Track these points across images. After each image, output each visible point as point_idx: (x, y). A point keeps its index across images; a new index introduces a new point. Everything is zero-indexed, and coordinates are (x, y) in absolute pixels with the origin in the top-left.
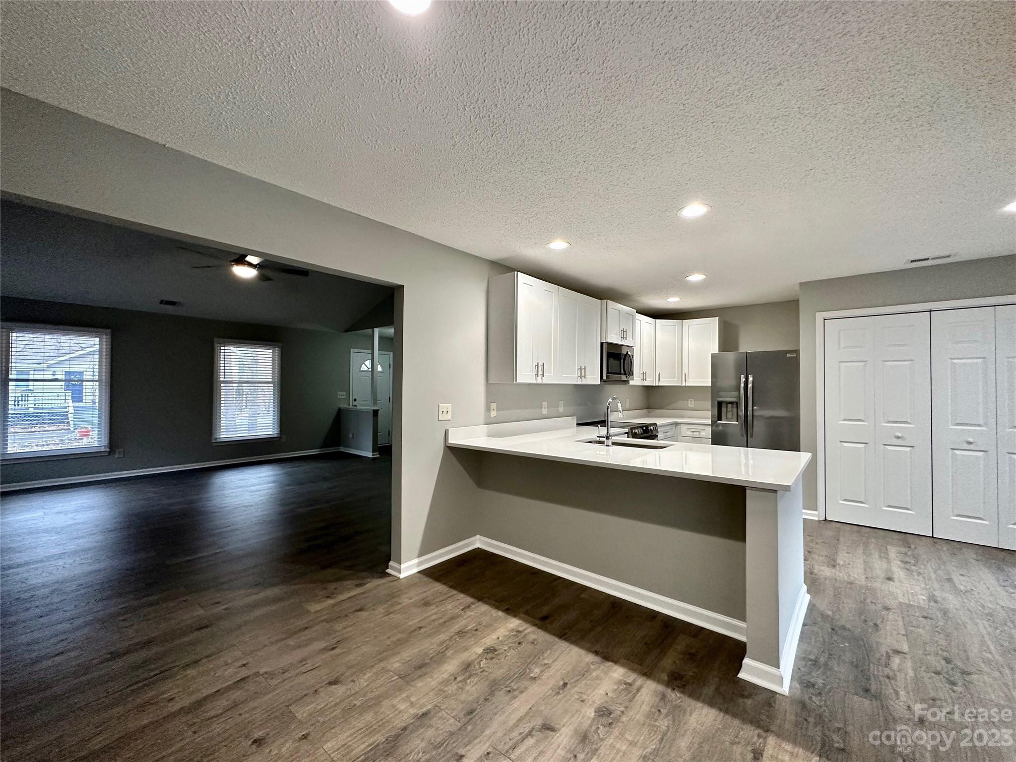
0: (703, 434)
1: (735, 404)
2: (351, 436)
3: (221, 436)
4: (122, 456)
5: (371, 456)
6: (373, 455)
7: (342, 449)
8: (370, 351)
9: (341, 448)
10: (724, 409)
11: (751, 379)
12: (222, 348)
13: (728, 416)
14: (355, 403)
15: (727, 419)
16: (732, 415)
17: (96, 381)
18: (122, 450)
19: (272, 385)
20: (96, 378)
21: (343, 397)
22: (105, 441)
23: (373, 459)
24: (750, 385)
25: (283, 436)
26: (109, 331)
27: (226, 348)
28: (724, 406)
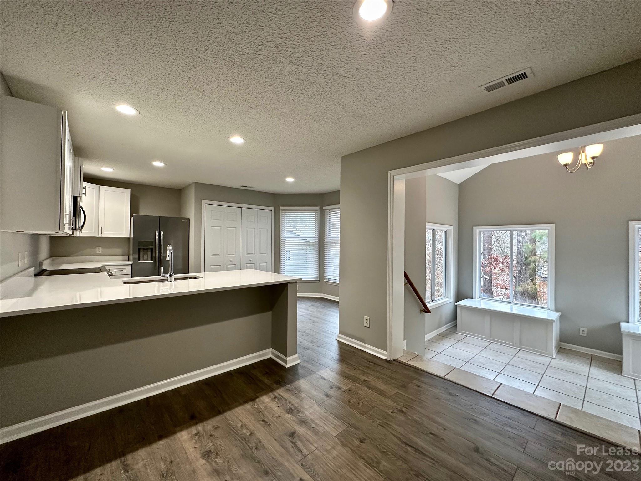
0: (124, 272)
1: (150, 250)
10: (141, 253)
11: (162, 233)
13: (144, 258)
15: (143, 259)
16: (148, 257)
24: (162, 237)
28: (141, 250)
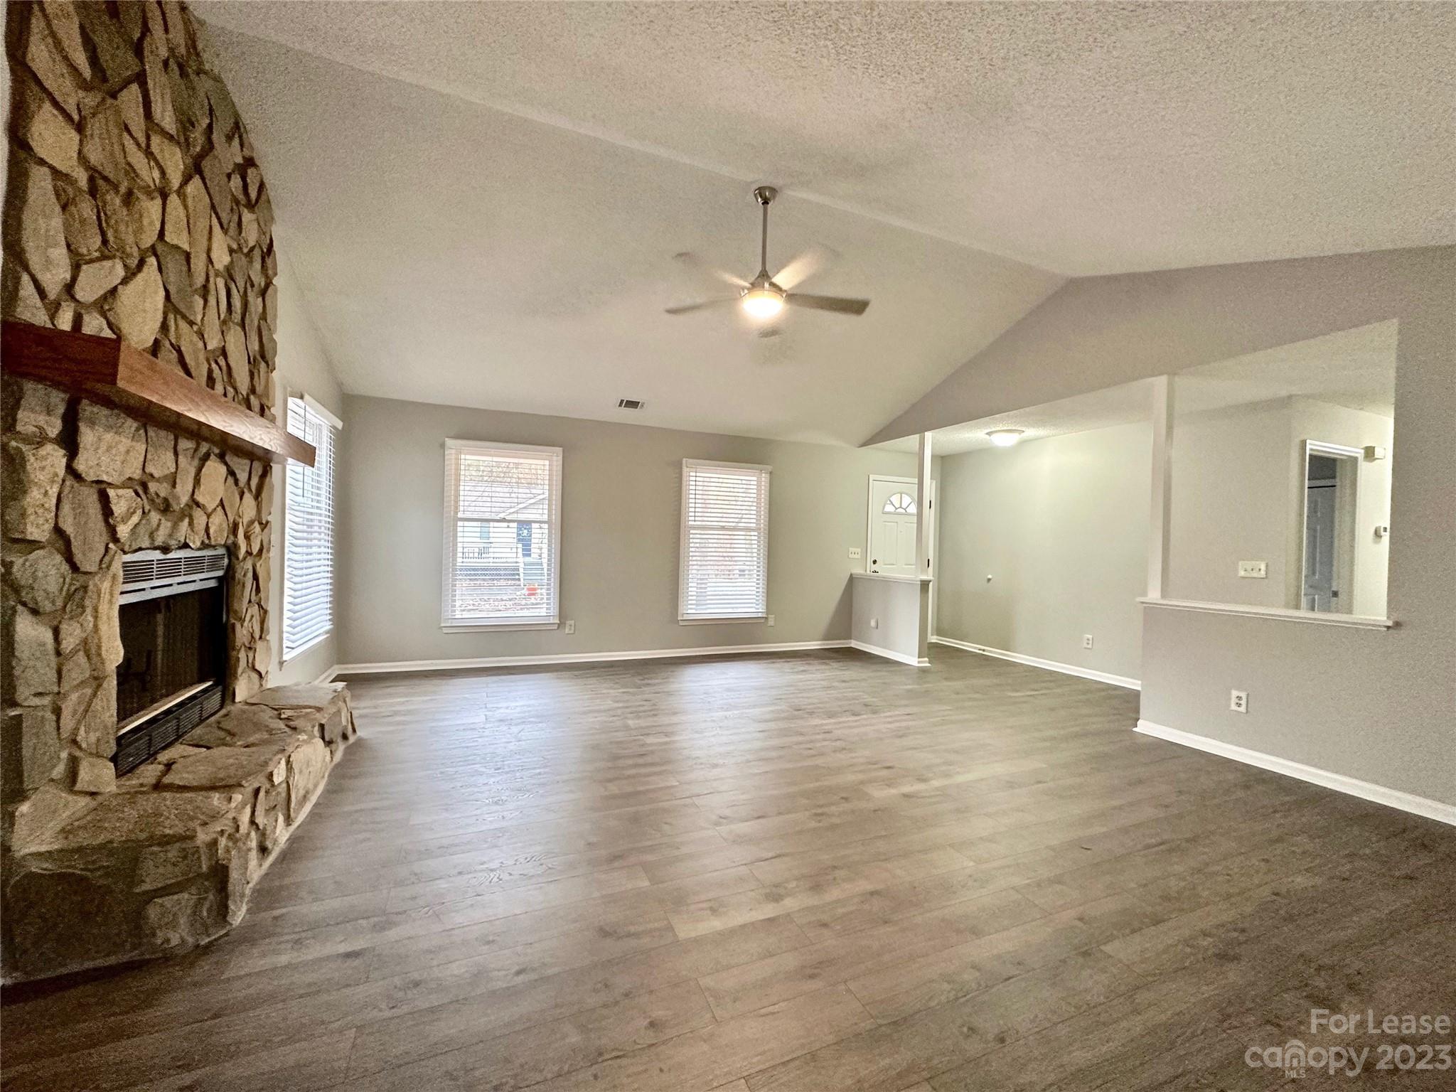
2: (873, 623)
3: (689, 611)
4: (572, 632)
5: (916, 664)
6: (919, 662)
7: (854, 644)
8: (916, 481)
9: (852, 641)
12: (692, 474)
14: (874, 567)
17: (544, 522)
18: (572, 622)
19: (756, 533)
20: (545, 517)
21: (856, 556)
22: (554, 610)
23: (923, 671)
25: (771, 617)
26: (560, 450)
27: (698, 474)
